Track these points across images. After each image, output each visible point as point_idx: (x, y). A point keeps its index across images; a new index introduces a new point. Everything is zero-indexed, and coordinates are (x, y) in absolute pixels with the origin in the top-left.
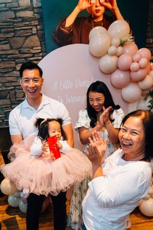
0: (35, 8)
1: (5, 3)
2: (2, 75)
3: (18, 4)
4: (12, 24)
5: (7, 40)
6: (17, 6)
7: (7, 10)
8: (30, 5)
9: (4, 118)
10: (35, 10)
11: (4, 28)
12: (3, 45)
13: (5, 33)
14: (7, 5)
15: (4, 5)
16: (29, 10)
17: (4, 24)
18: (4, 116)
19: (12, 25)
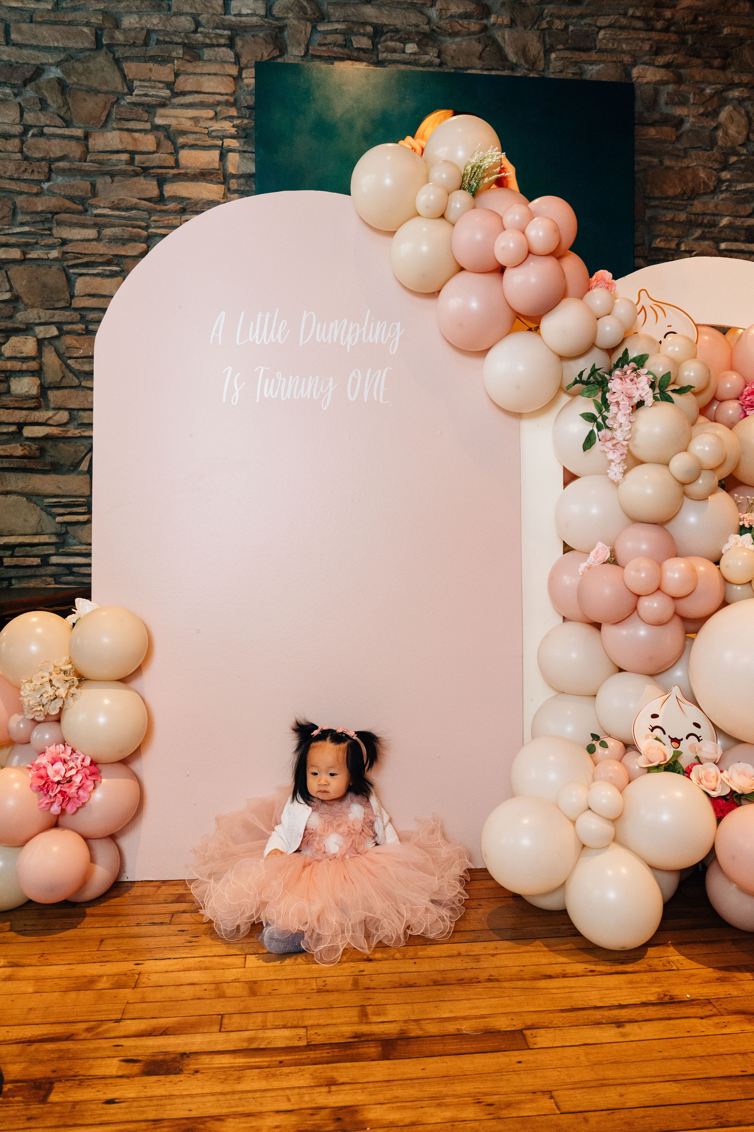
0: (233, 176)
1: (132, 153)
2: (76, 382)
3: (177, 161)
4: (145, 215)
5: (117, 265)
6: (172, 163)
7: (136, 174)
8: (216, 165)
9: (52, 550)
10: (233, 181)
11: (113, 226)
12: (99, 279)
13: (114, 240)
14: (137, 157)
15: (125, 157)
16: (211, 181)
17: (117, 213)
18: (54, 539)
19: (142, 220)
